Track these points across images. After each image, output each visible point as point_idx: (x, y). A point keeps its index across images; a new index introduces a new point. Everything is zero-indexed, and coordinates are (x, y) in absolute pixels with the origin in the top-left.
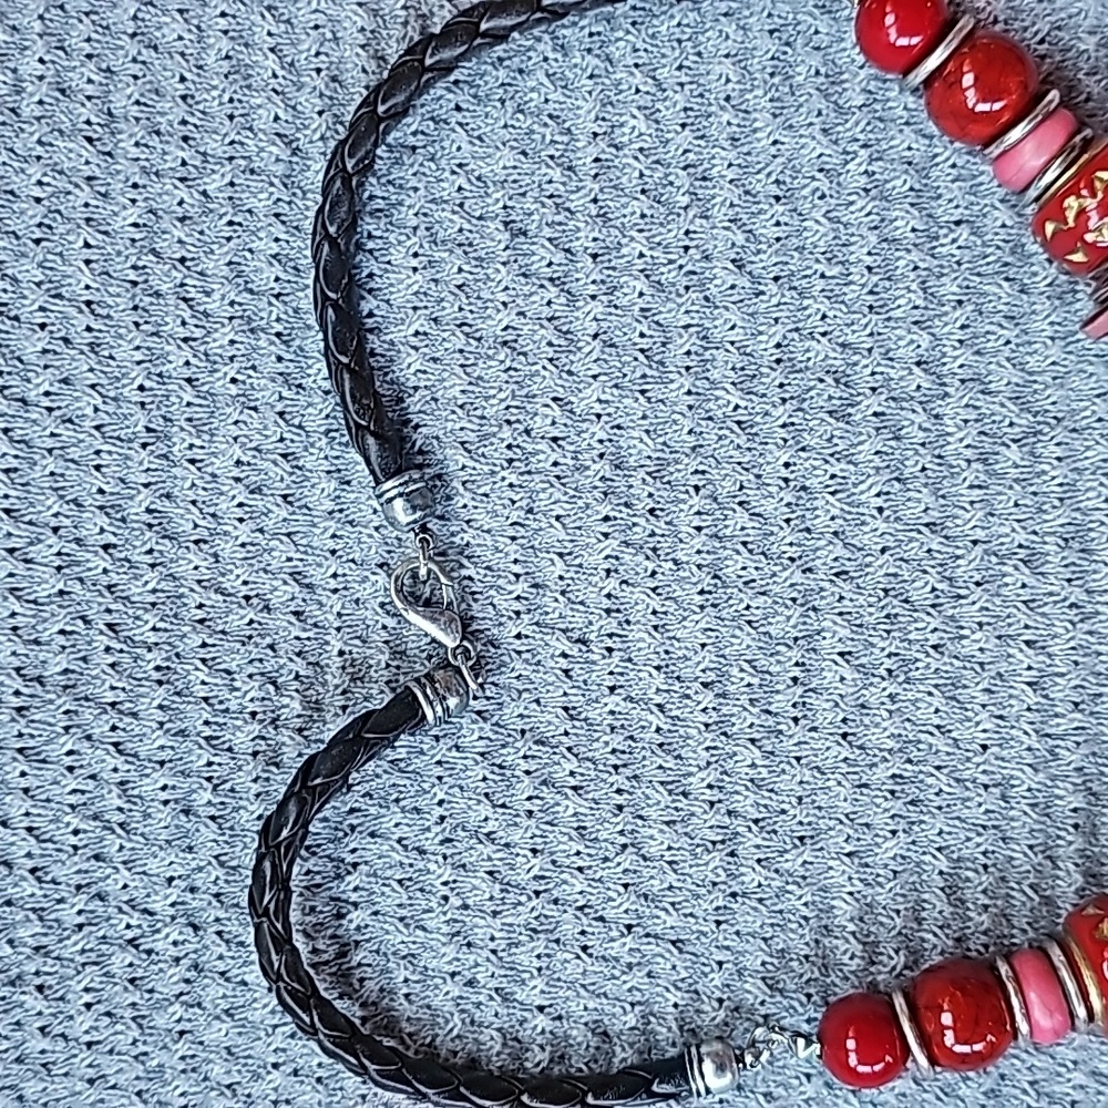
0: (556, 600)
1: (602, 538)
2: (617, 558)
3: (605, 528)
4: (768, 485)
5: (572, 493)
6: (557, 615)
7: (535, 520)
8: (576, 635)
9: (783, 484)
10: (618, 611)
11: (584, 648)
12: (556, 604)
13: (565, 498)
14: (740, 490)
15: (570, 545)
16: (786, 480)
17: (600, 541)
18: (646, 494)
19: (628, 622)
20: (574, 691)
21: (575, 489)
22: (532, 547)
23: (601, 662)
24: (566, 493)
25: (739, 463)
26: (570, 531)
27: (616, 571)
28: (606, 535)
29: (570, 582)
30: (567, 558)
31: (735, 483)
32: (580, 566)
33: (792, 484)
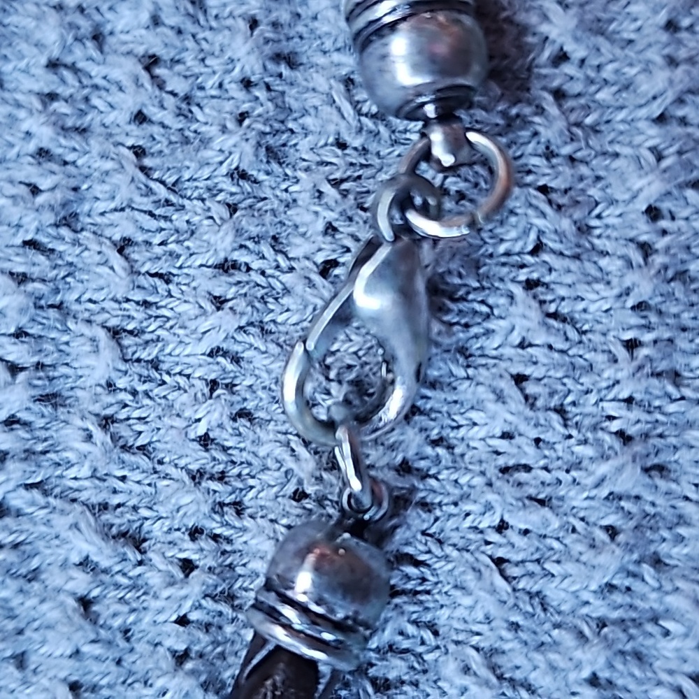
0: (89, 437)
1: (209, 307)
2: (236, 360)
3: (221, 286)
4: (604, 254)
5: (162, 192)
6: (85, 471)
7: (76, 243)
8: (119, 520)
9: (637, 257)
10: (222, 477)
11: (133, 555)
12: (85, 447)
13: (146, 203)
14: (534, 252)
15: (139, 314)
16: (646, 249)
17: (204, 313)
18: (320, 226)
19: (239, 507)
20: (97, 650)
21: (172, 188)
22: (59, 307)
23: (166, 593)
24: (150, 192)
25: (544, 190)
26: (143, 281)
27: (230, 387)
28: (219, 302)
29: (127, 398)
30: (128, 341)
31: (526, 232)
32: (155, 364)
33: (658, 260)
